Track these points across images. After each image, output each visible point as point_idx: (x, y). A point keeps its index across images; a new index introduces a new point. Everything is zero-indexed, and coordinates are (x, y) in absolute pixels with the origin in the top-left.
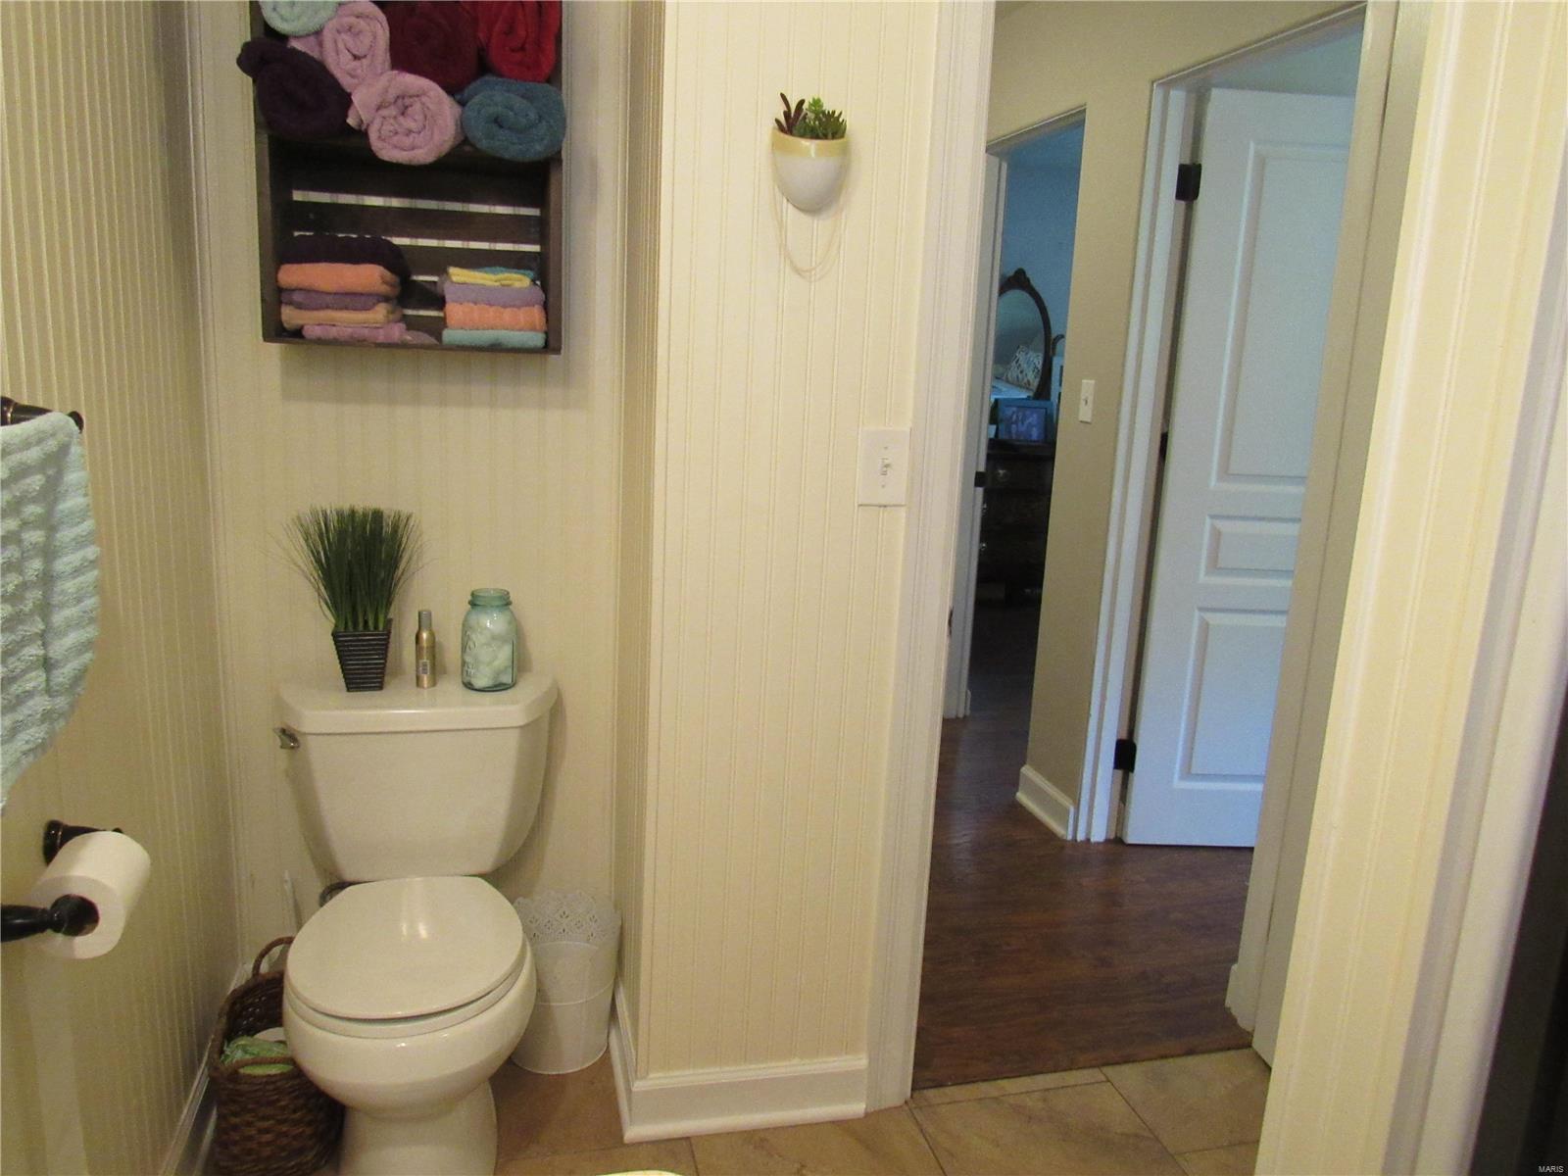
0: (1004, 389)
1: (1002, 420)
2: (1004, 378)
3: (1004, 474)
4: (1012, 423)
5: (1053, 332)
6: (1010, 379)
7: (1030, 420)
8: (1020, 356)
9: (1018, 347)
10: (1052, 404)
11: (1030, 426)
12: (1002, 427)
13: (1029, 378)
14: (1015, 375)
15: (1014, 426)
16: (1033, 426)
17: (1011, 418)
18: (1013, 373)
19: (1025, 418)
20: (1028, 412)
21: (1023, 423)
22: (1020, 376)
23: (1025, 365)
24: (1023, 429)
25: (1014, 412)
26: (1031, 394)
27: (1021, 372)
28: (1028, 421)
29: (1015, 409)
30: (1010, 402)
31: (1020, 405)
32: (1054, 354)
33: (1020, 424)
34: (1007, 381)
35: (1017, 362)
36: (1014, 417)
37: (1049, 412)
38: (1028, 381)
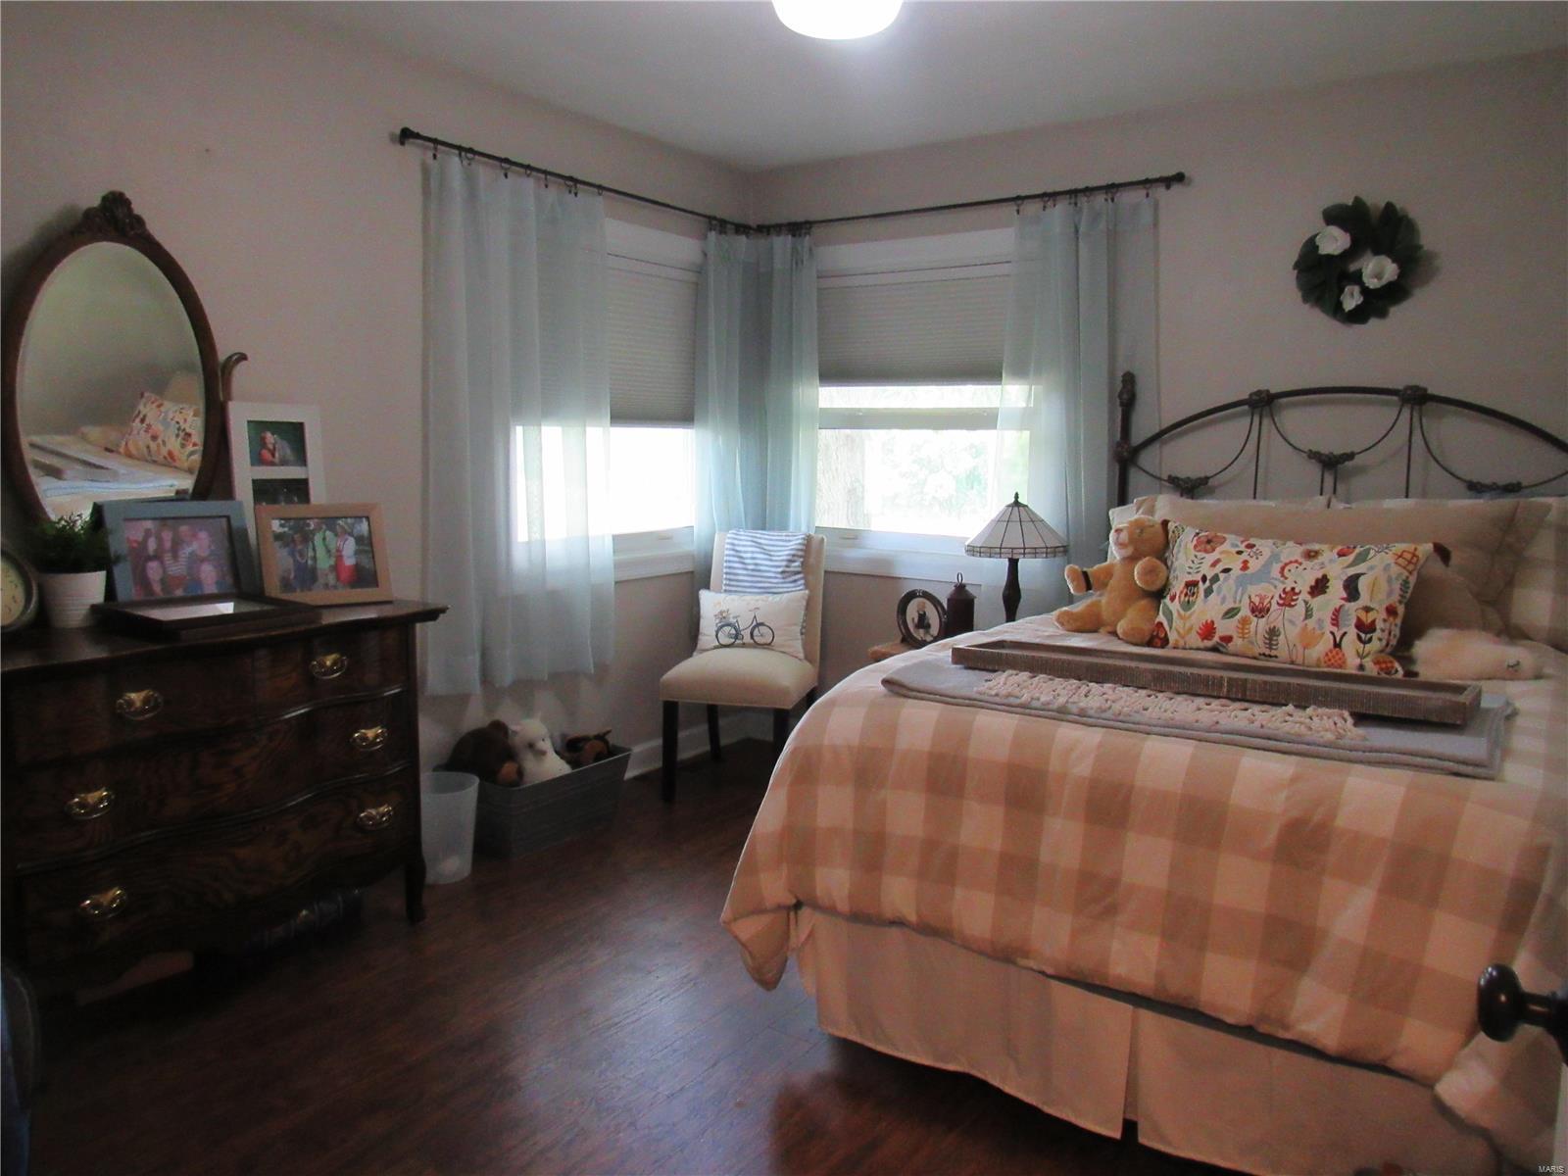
0: (122, 471)
1: (118, 559)
2: (122, 450)
3: (146, 701)
4: (150, 558)
5: (219, 353)
6: (134, 451)
7: (195, 546)
8: (147, 408)
9: (142, 395)
10: (241, 504)
11: (195, 561)
12: (123, 573)
13: (169, 446)
14: (142, 445)
15: (153, 565)
16: (203, 560)
17: (144, 544)
18: (139, 439)
19: (177, 544)
20: (184, 529)
21: (175, 557)
22: (153, 445)
23: (161, 428)
24: (177, 569)
25: (148, 534)
26: (187, 483)
27: (154, 438)
28: (188, 550)
29: (149, 524)
30: (136, 509)
31: (162, 513)
32: (228, 397)
33: (168, 558)
34: (130, 456)
35: (142, 421)
36: (152, 545)
37: (235, 524)
38: (170, 453)
